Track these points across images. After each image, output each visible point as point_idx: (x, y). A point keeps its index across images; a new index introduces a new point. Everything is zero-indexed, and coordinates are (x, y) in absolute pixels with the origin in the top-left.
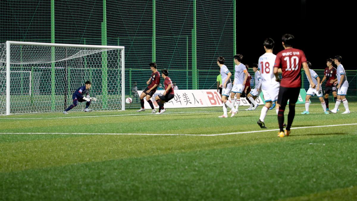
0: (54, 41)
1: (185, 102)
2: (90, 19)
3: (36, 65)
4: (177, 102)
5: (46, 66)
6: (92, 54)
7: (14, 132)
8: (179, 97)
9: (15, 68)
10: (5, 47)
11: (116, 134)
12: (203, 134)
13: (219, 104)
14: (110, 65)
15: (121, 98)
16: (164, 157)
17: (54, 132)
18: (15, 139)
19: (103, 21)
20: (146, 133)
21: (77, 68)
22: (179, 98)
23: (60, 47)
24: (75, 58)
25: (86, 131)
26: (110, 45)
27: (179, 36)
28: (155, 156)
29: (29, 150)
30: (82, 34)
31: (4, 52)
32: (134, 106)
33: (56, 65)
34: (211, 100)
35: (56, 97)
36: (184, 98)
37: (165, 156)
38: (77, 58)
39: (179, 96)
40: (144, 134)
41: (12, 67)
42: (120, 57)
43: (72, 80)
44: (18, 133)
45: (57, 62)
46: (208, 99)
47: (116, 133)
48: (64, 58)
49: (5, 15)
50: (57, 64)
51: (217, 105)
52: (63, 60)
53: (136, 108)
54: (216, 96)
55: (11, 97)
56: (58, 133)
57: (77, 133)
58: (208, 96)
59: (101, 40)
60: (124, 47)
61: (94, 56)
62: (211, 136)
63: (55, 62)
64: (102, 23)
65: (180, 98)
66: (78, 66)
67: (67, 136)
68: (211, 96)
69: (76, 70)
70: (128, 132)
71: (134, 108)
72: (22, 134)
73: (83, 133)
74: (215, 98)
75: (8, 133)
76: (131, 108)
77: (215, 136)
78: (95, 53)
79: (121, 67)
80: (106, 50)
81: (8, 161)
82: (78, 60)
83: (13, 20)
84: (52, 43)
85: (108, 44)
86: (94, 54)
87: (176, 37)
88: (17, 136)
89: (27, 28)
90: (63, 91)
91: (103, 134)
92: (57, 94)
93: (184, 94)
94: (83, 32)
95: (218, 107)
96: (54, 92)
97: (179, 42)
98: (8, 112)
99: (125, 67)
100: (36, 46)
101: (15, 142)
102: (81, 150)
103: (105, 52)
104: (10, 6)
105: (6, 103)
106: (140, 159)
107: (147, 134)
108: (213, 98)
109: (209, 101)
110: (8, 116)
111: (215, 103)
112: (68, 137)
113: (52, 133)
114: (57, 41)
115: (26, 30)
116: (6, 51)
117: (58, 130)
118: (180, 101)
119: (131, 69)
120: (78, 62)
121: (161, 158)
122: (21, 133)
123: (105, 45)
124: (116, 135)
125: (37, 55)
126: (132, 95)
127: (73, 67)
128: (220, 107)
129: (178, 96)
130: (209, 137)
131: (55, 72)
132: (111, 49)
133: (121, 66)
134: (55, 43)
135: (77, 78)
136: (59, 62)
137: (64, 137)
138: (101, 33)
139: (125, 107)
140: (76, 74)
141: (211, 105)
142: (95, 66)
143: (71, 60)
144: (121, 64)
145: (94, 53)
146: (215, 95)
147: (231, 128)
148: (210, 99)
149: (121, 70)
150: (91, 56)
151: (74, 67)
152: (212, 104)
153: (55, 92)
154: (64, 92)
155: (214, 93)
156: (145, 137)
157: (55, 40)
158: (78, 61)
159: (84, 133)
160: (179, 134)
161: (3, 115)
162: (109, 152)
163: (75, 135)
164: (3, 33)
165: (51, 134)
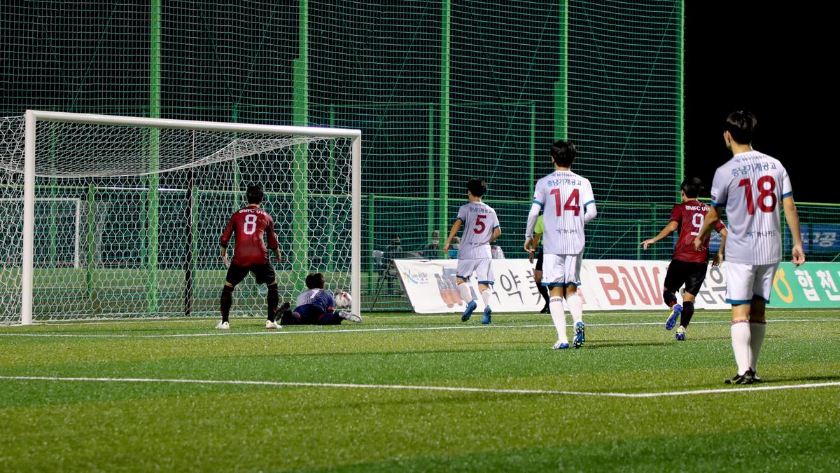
0: (158, 112)
1: (534, 294)
2: (261, 49)
3: (106, 181)
4: (510, 295)
5: (134, 184)
6: (267, 152)
7: (61, 375)
8: (517, 280)
9: (61, 189)
10: (22, 128)
11: (356, 386)
12: (614, 391)
13: (634, 303)
14: (318, 184)
15: (349, 279)
16: (519, 458)
17: (174, 378)
18: (67, 394)
19: (298, 57)
20: (446, 386)
21: (223, 191)
22: (516, 283)
23: (177, 130)
24: (219, 163)
25: (267, 376)
26: (318, 126)
27: (516, 101)
28: (490, 454)
29: (117, 429)
30: (238, 91)
31: (18, 142)
32: (386, 306)
33: (162, 182)
34: (610, 292)
35: (159, 275)
36: (531, 282)
37: (518, 453)
38: (223, 163)
39: (517, 277)
40: (440, 388)
41: (39, 187)
42: (347, 162)
43: (207, 224)
44: (73, 379)
45: (167, 173)
46: (601, 286)
47: (355, 383)
48: (188, 161)
49: (21, 35)
50: (164, 180)
51: (628, 306)
52: (185, 166)
53: (389, 309)
54: (624, 279)
55: (36, 274)
56: (188, 379)
57: (241, 380)
58: (602, 280)
59: (291, 110)
60: (358, 132)
61: (271, 158)
62: (642, 398)
63: (162, 171)
64: (295, 60)
65: (519, 282)
66: (226, 184)
67: (217, 389)
68: (609, 279)
69: (218, 198)
70: (391, 380)
71: (383, 309)
72: (83, 381)
73: (260, 380)
74: (621, 285)
75: (43, 378)
76: (375, 309)
77: (653, 397)
78: (277, 148)
79: (351, 190)
80: (307, 141)
81: (63, 459)
82: (226, 168)
83: (44, 52)
84: (154, 117)
85: (313, 122)
86: (272, 152)
87: (508, 104)
88: (72, 387)
89: (83, 75)
90: (180, 257)
91: (320, 384)
92: (163, 266)
93: (529, 272)
94: (242, 88)
95: (630, 311)
96: (156, 261)
97: (516, 121)
98: (26, 318)
99: (363, 190)
100: (94, 124)
101: (70, 403)
102: (267, 430)
103: (302, 145)
104: (36, 11)
105: (20, 290)
106: (448, 463)
107: (449, 389)
108: (614, 286)
109: (604, 294)
110: (26, 326)
111: (622, 300)
112: (217, 391)
113: (171, 380)
114: (167, 111)
115: (79, 79)
116: (24, 139)
117: (183, 371)
118: (519, 292)
119: (374, 196)
120: (226, 173)
121: (510, 459)
122: (81, 379)
123: (302, 125)
124: (358, 388)
125: (117, 152)
126: (375, 271)
127: (211, 188)
128: (636, 311)
129: (514, 278)
130: (637, 399)
131: (161, 203)
132: (323, 138)
133: (351, 188)
134: (162, 117)
135: (222, 219)
136: (171, 172)
137: (209, 392)
138: (291, 90)
139: (362, 307)
140: (220, 210)
141: (607, 306)
142: (276, 185)
143: (207, 166)
144: (351, 182)
145: (272, 148)
146: (621, 276)
147: (694, 375)
148: (607, 287)
149: (350, 198)
150: (263, 156)
151: (215, 189)
152: (613, 302)
153: (159, 260)
154: (184, 259)
155: (617, 271)
156: (446, 395)
157: (162, 110)
158: (226, 171)
159: (263, 381)
160: (543, 389)
161: (14, 324)
162: (352, 438)
163: (236, 385)
164: (15, 87)
165: (168, 382)
